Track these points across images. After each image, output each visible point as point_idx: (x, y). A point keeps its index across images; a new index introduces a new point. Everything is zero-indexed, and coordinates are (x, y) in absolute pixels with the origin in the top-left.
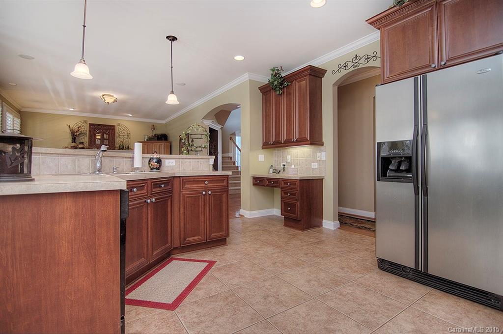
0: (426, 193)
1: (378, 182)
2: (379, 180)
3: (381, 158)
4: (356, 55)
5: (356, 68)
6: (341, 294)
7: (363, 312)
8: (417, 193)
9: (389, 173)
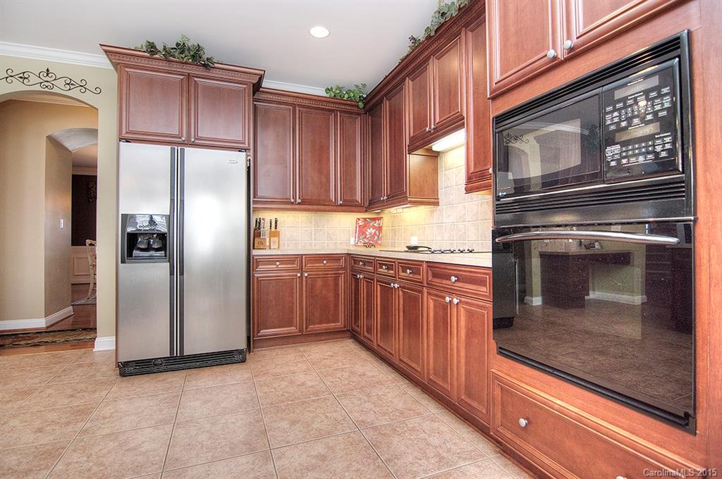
0: (182, 273)
1: (121, 265)
2: (123, 262)
3: (128, 234)
4: (48, 70)
5: (46, 89)
6: (105, 418)
7: (147, 417)
8: (172, 273)
9: (135, 253)
